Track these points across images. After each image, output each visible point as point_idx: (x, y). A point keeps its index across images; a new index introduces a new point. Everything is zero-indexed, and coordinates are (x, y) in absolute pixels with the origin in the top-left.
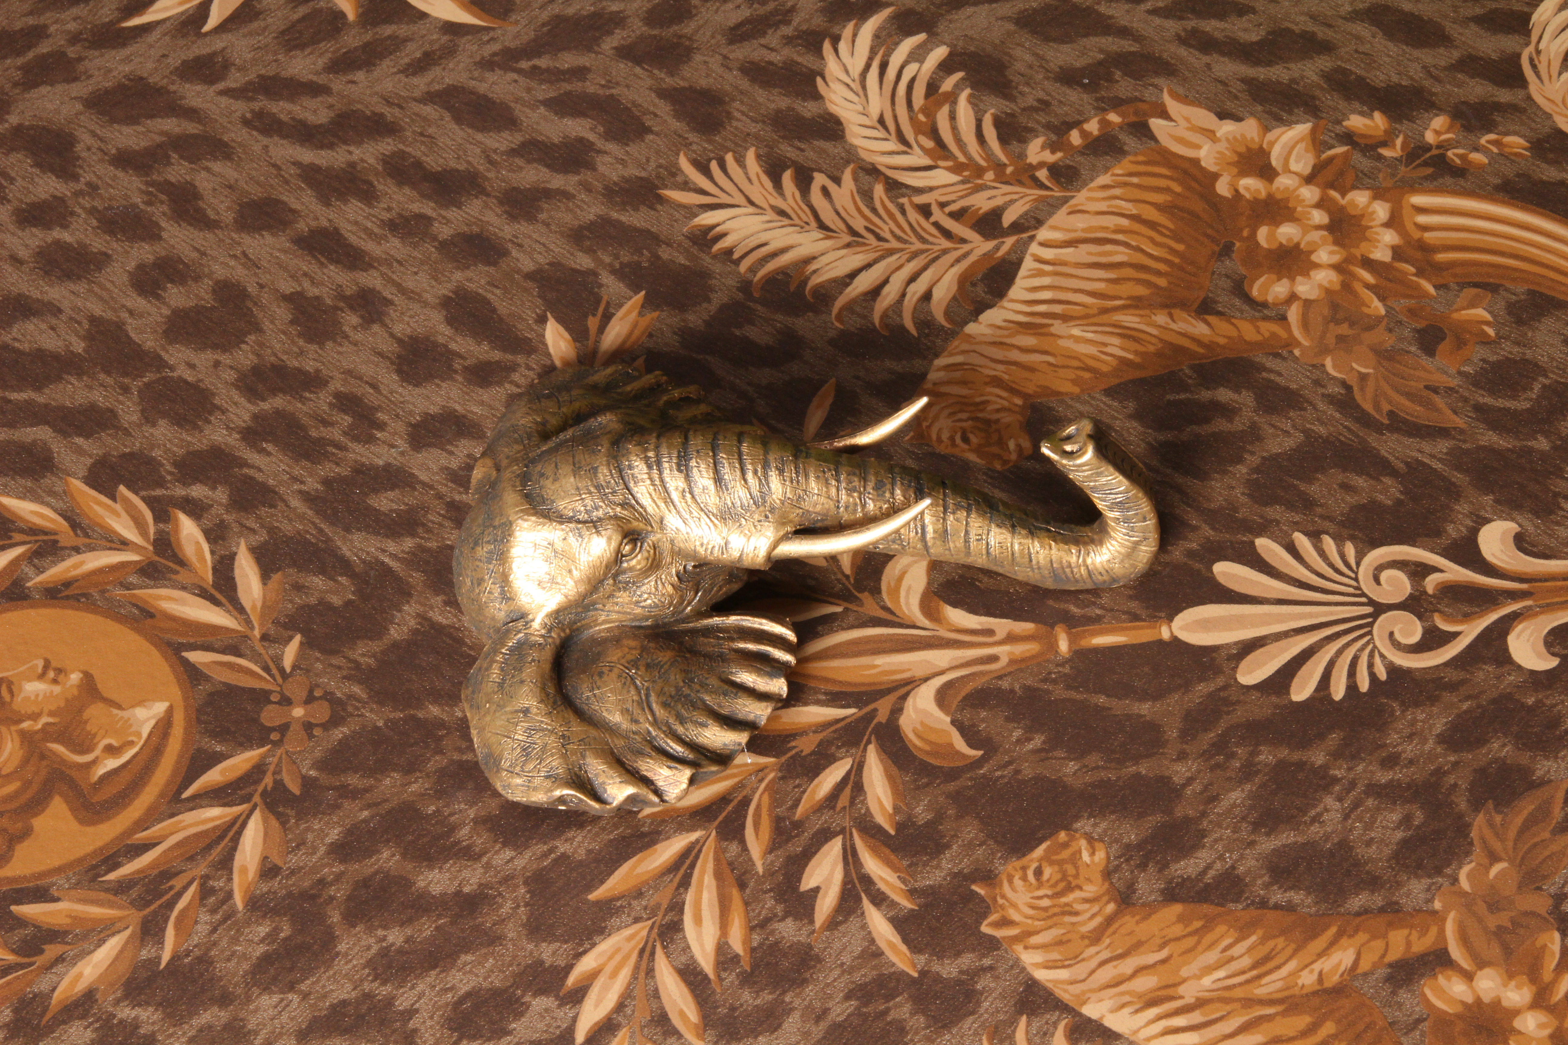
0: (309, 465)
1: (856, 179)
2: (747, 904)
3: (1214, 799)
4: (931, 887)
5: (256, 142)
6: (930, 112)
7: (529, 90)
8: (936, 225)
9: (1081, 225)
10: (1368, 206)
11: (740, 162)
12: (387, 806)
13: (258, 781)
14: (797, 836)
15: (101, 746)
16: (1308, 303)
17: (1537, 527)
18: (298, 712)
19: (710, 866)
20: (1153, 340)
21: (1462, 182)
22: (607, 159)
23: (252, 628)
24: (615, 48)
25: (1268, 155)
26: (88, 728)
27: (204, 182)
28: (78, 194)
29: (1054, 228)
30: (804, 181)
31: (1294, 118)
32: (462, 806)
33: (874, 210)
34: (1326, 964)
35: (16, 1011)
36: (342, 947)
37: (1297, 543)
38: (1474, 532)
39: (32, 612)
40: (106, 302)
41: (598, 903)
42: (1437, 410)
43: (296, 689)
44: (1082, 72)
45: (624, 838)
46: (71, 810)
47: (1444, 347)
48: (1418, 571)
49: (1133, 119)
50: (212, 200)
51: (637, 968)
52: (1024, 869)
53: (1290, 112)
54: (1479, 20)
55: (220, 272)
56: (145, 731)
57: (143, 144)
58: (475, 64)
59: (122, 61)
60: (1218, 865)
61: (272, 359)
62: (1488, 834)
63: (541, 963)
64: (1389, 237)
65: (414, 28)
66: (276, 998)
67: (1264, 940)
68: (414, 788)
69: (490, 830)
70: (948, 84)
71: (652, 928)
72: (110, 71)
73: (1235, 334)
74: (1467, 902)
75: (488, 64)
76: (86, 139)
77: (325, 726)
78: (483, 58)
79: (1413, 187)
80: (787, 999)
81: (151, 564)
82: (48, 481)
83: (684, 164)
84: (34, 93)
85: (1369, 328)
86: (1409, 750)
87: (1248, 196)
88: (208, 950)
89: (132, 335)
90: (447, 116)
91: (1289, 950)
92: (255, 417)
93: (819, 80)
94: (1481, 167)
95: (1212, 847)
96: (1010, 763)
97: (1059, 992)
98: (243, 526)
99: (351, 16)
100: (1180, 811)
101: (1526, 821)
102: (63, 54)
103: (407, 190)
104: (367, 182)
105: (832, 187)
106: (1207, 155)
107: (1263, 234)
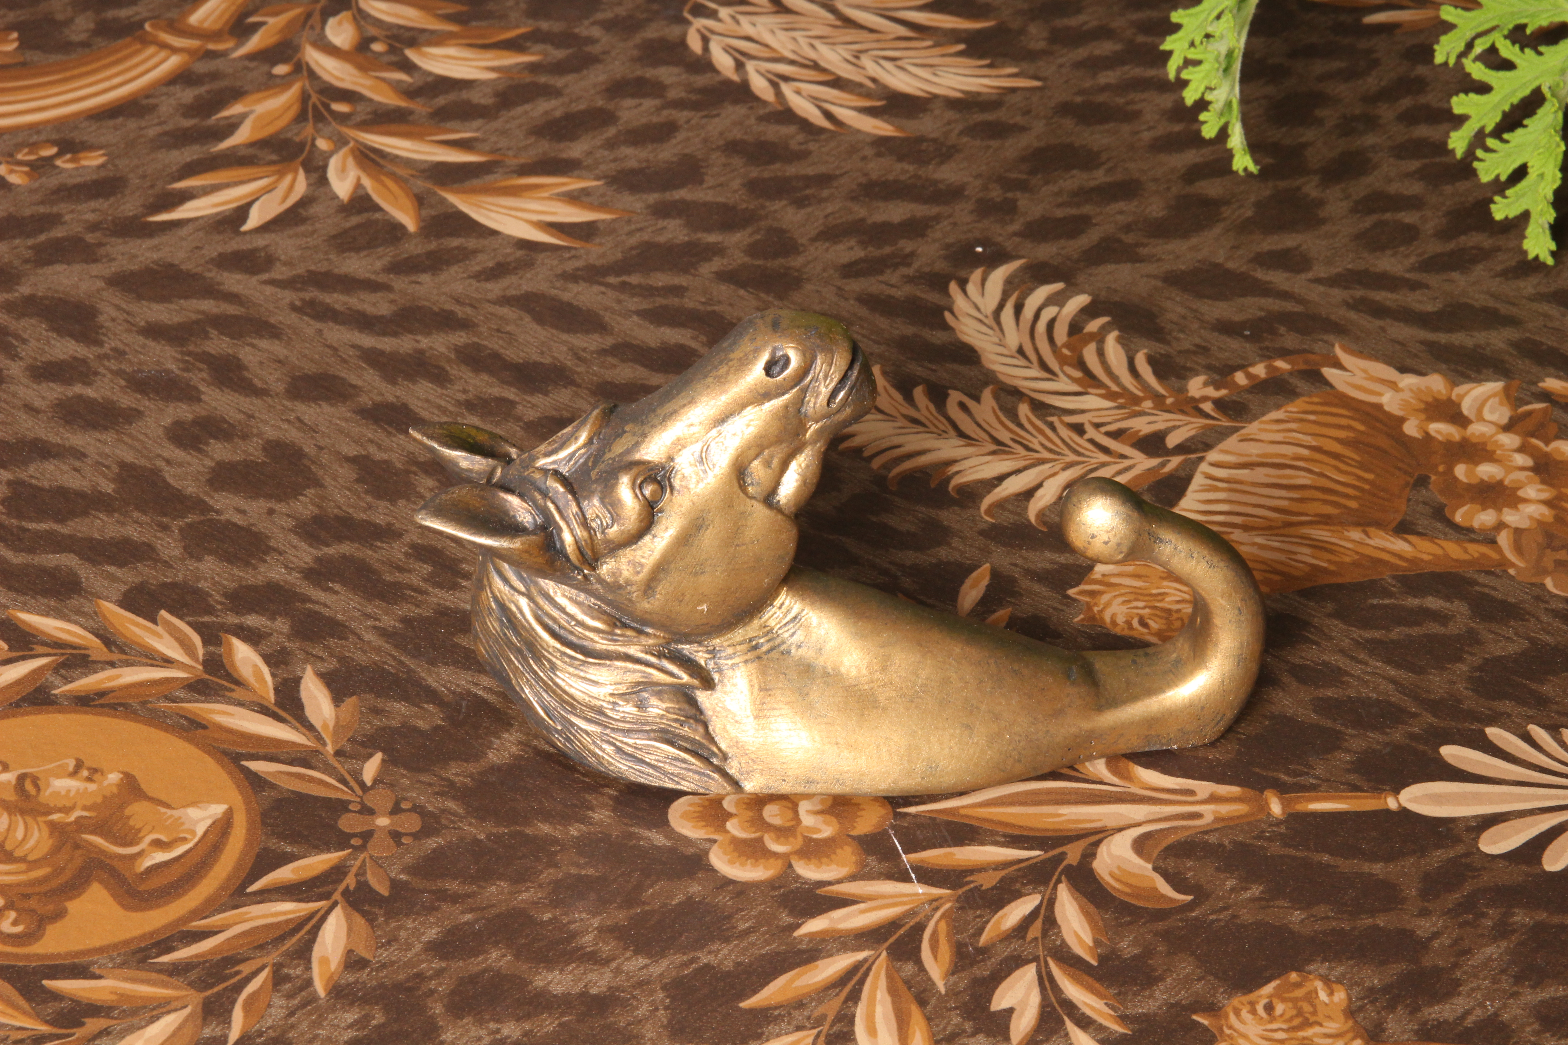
0: (384, 604)
1: (996, 398)
2: (929, 1019)
3: (1467, 952)
4: (1144, 1014)
5: (309, 326)
6: (1074, 348)
7: (619, 302)
8: (1092, 441)
9: (1254, 451)
12: (494, 911)
14: (983, 960)
16: (1518, 532)
18: (383, 821)
19: (883, 982)
20: (1349, 552)
23: (324, 744)
24: (716, 273)
25: (1459, 405)
26: (131, 823)
27: (248, 356)
28: (100, 357)
29: (1224, 452)
30: (938, 396)
31: (1482, 377)
32: (584, 915)
33: (1021, 426)
36: (447, 1037)
37: (1533, 734)
40: (138, 451)
41: (751, 1011)
44: (1243, 325)
45: (778, 954)
46: (112, 895)
49: (1302, 367)
50: (259, 371)
52: (1252, 1004)
53: (1479, 372)
55: (271, 433)
56: (200, 830)
57: (176, 319)
58: (556, 276)
59: (149, 249)
60: (1478, 1012)
61: (336, 511)
65: (486, 242)
68: (525, 896)
69: (618, 939)
70: (1093, 326)
71: (818, 1036)
72: (136, 256)
73: (1440, 552)
75: (571, 277)
76: (109, 312)
77: (416, 836)
78: (565, 272)
81: (200, 681)
82: (75, 602)
84: (49, 270)
87: (1440, 438)
88: (285, 1032)
89: (171, 481)
90: (527, 319)
92: (318, 560)
93: (947, 314)
95: (1469, 995)
98: (307, 653)
99: (412, 228)
100: (1427, 962)
102: (82, 239)
103: (485, 377)
104: (438, 367)
105: (970, 403)
106: (1389, 401)
107: (1460, 471)
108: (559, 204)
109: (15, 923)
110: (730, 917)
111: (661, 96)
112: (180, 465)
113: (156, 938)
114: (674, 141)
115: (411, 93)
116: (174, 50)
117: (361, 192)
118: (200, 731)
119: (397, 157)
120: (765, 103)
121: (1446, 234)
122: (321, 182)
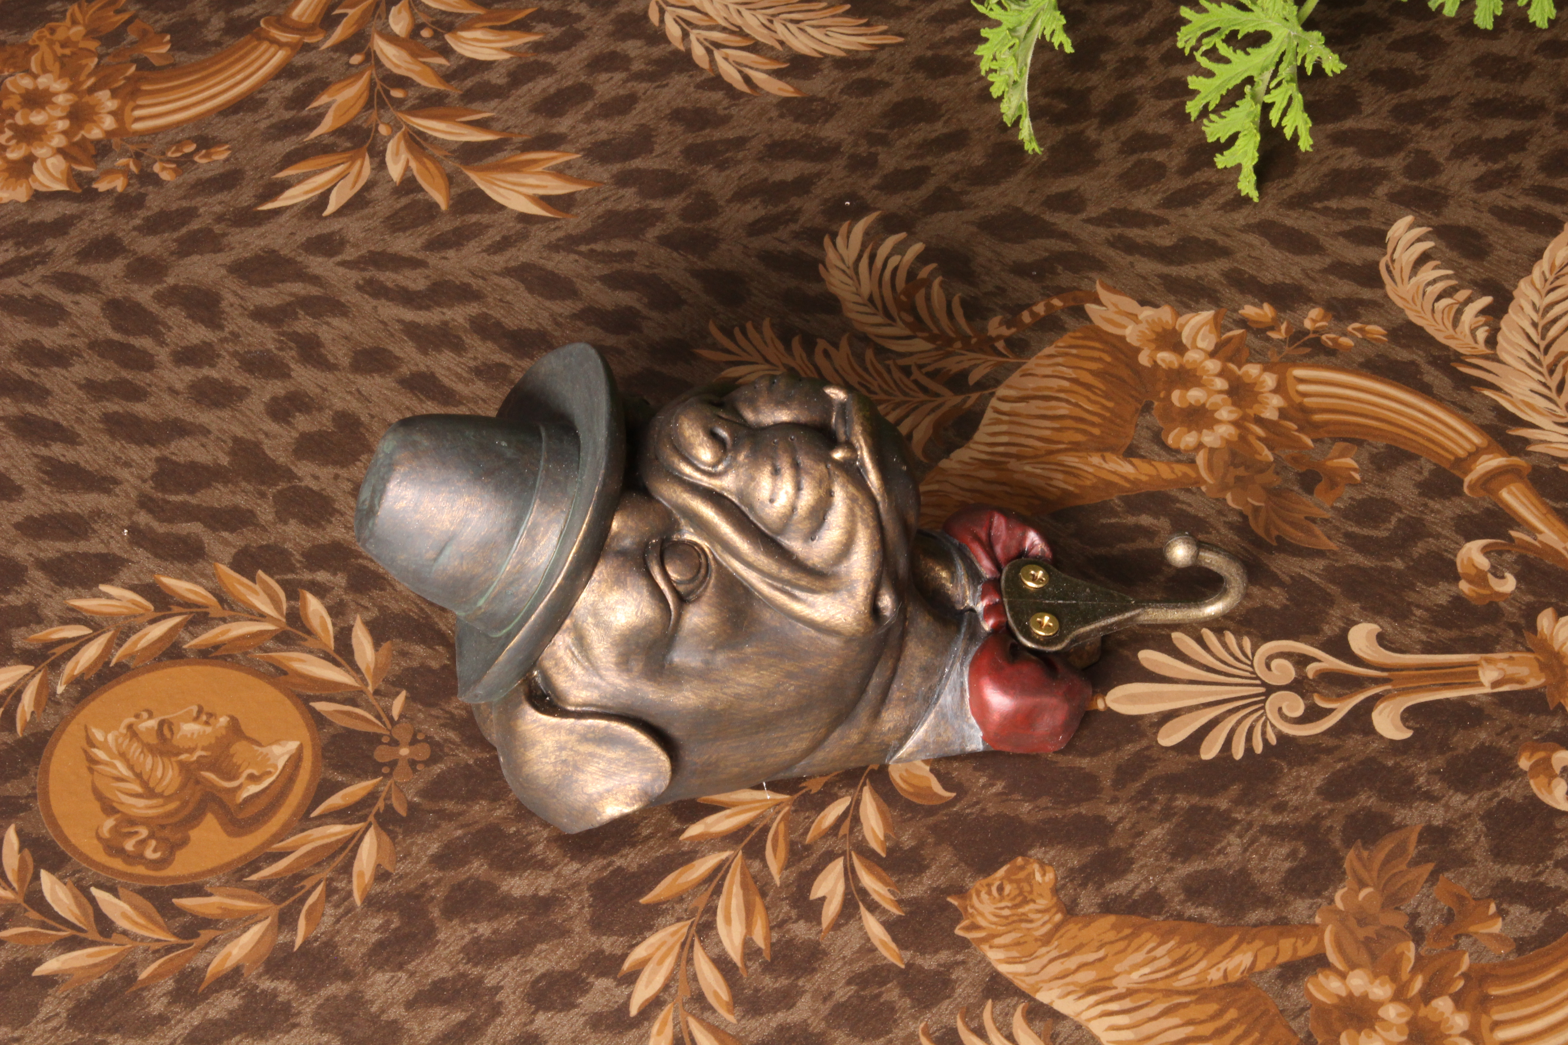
1: (851, 345)
2: (767, 909)
3: (1140, 834)
4: (915, 898)
5: (367, 303)
6: (910, 293)
7: (587, 268)
8: (916, 382)
9: (1031, 385)
10: (1260, 375)
11: (758, 328)
12: (477, 827)
14: (807, 856)
15: (245, 775)
16: (1212, 450)
17: (1394, 628)
18: (404, 751)
19: (738, 878)
20: (1090, 476)
21: (1333, 359)
22: (651, 324)
23: (367, 685)
24: (657, 237)
25: (1180, 334)
27: (325, 334)
28: (223, 340)
29: (1010, 387)
30: (809, 345)
31: (1199, 306)
32: (534, 830)
33: (866, 370)
34: (1230, 964)
35: (177, 981)
36: (441, 936)
37: (1204, 637)
38: (1345, 631)
39: (188, 669)
40: (246, 426)
41: (647, 906)
42: (1316, 536)
43: (403, 733)
44: (1032, 266)
45: (668, 856)
46: (221, 824)
47: (1320, 487)
48: (1301, 661)
49: (1072, 304)
50: (332, 348)
51: (679, 957)
52: (989, 885)
53: (1197, 302)
54: (1346, 235)
55: (339, 405)
56: (281, 764)
57: (276, 302)
58: (544, 246)
59: (259, 237)
60: (1144, 886)
62: (1357, 865)
63: (603, 952)
64: (1276, 401)
65: (495, 217)
66: (388, 976)
67: (1180, 944)
68: (498, 813)
69: (560, 847)
70: (924, 273)
71: (691, 926)
72: (248, 244)
73: (1154, 473)
74: (1342, 918)
75: (554, 247)
76: (229, 298)
77: (426, 763)
78: (550, 242)
79: (1295, 362)
80: (800, 983)
82: (200, 565)
83: (713, 329)
84: (187, 261)
85: (1261, 471)
86: (1295, 799)
87: (1164, 366)
88: (333, 937)
89: (268, 452)
90: (522, 288)
91: (1201, 953)
93: (821, 267)
94: (1349, 348)
95: (1138, 871)
96: (977, 803)
97: (1018, 982)
98: (358, 604)
99: (443, 206)
100: (1112, 844)
101: (1388, 855)
102: (211, 230)
103: (489, 344)
104: (457, 337)
105: (832, 350)
106: (1131, 333)
107: (1176, 396)
108: (549, 178)
109: (155, 851)
110: (637, 825)
111: (627, 69)
112: (275, 437)
113: (249, 859)
114: (634, 112)
115: (448, 77)
116: (281, 45)
117: (409, 174)
118: (283, 677)
119: (436, 138)
120: (702, 70)
121: (1186, 171)
122: (381, 166)
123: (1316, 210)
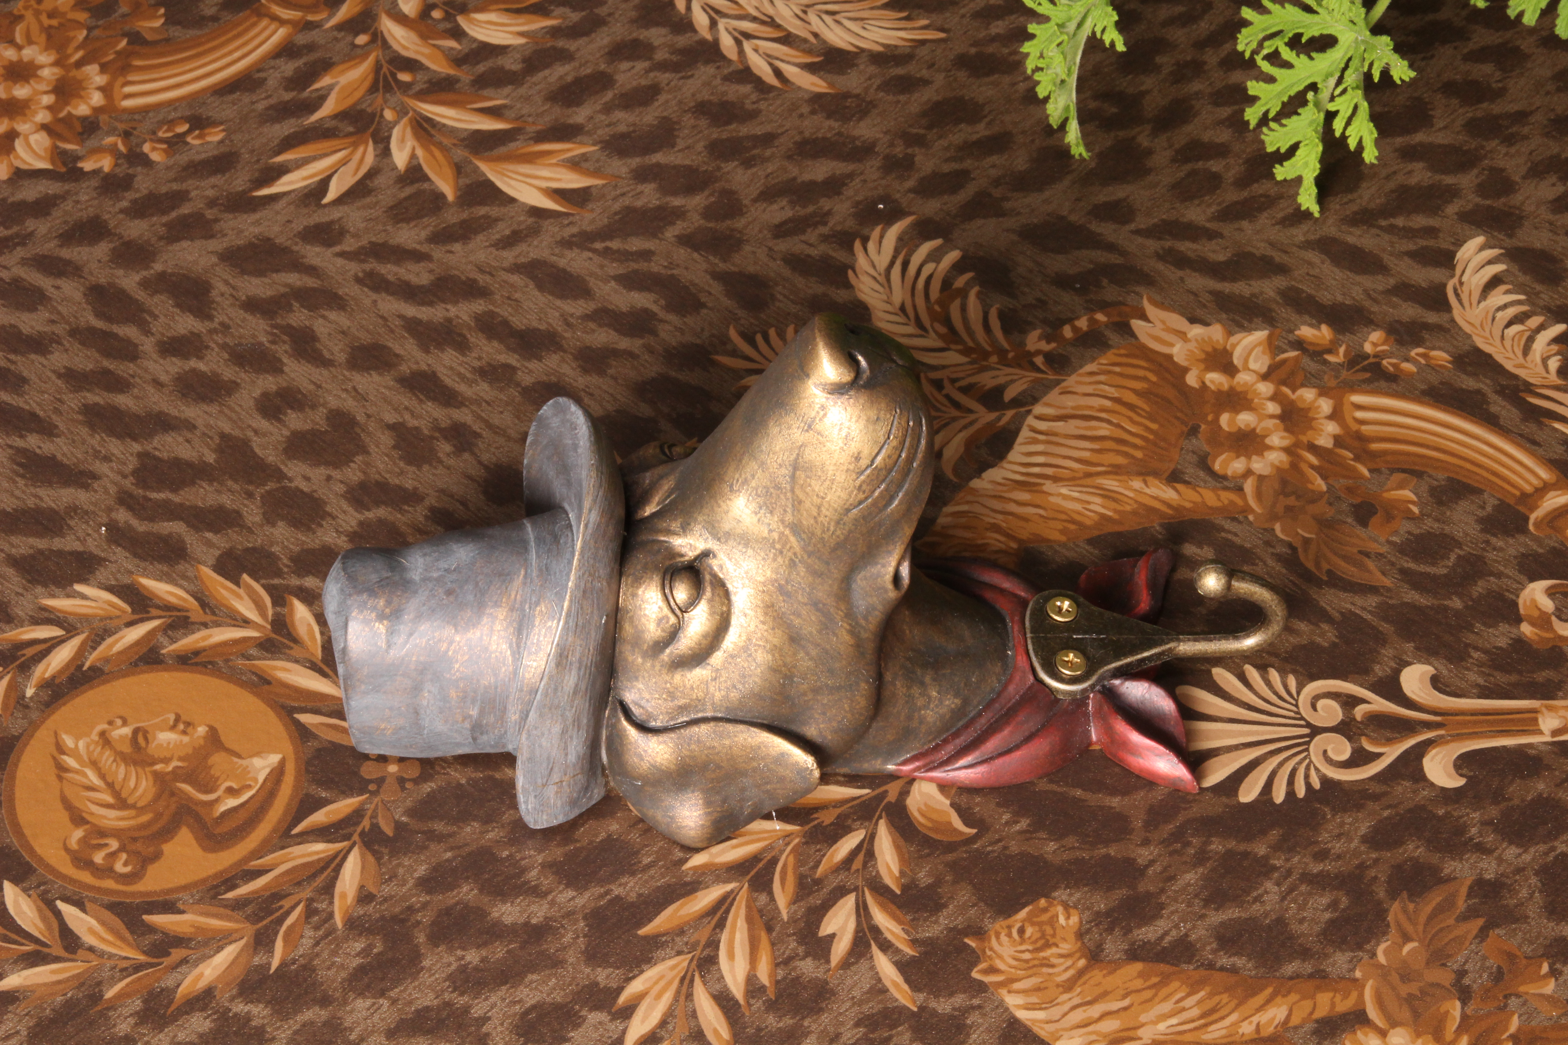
2: (773, 944)
3: (1172, 878)
4: (930, 938)
5: (367, 297)
6: (944, 304)
7: (602, 267)
8: (947, 396)
9: (1070, 404)
10: (1315, 400)
11: (781, 335)
12: (468, 849)
13: (358, 823)
14: (817, 891)
15: (223, 787)
16: (1261, 478)
17: (1450, 671)
19: (743, 912)
20: (1130, 501)
21: (1394, 386)
22: (667, 327)
24: (677, 236)
25: (1231, 355)
27: (321, 328)
28: (211, 332)
29: (1048, 405)
31: (1253, 326)
32: (532, 852)
34: (1263, 1017)
35: (145, 1001)
36: (426, 963)
37: (1247, 673)
38: (1397, 673)
39: (166, 675)
40: (235, 422)
41: (646, 938)
42: (1369, 571)
44: (1076, 278)
45: (669, 886)
46: (196, 839)
47: (1375, 520)
48: (1349, 702)
49: (1117, 319)
50: (328, 343)
51: (678, 992)
52: (1009, 927)
53: (1250, 321)
54: (1412, 255)
55: (333, 403)
56: (261, 778)
57: (269, 293)
58: (556, 243)
59: (253, 224)
60: (1174, 933)
61: (377, 476)
62: (1402, 918)
63: (597, 984)
64: (1332, 428)
65: (504, 210)
66: (369, 1002)
67: (1211, 995)
68: (490, 835)
69: (556, 873)
70: (960, 282)
71: (692, 960)
72: (242, 231)
73: (1199, 500)
74: (1383, 973)
75: (567, 244)
76: (220, 286)
77: (416, 781)
78: (563, 238)
79: (1353, 388)
80: (806, 1024)
81: (269, 640)
82: (181, 567)
83: (733, 334)
84: (176, 247)
85: (1313, 502)
86: (1338, 847)
87: (1213, 387)
88: (312, 960)
89: (257, 450)
90: (532, 285)
91: (1233, 1004)
92: (361, 524)
93: (850, 272)
94: (1411, 375)
95: (1169, 918)
97: (1036, 1029)
99: (450, 196)
100: (1142, 888)
101: (1434, 909)
102: (203, 215)
103: (495, 344)
104: (461, 335)
106: (1179, 352)
107: (1225, 419)
108: (564, 170)
109: (125, 864)
110: (637, 853)
111: (650, 59)
112: (264, 435)
114: (656, 104)
115: (459, 61)
116: (282, 22)
117: (415, 162)
118: (266, 687)
119: (444, 125)
120: (730, 61)
121: (1242, 182)
122: (386, 152)
123: (1381, 228)
